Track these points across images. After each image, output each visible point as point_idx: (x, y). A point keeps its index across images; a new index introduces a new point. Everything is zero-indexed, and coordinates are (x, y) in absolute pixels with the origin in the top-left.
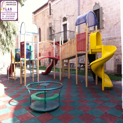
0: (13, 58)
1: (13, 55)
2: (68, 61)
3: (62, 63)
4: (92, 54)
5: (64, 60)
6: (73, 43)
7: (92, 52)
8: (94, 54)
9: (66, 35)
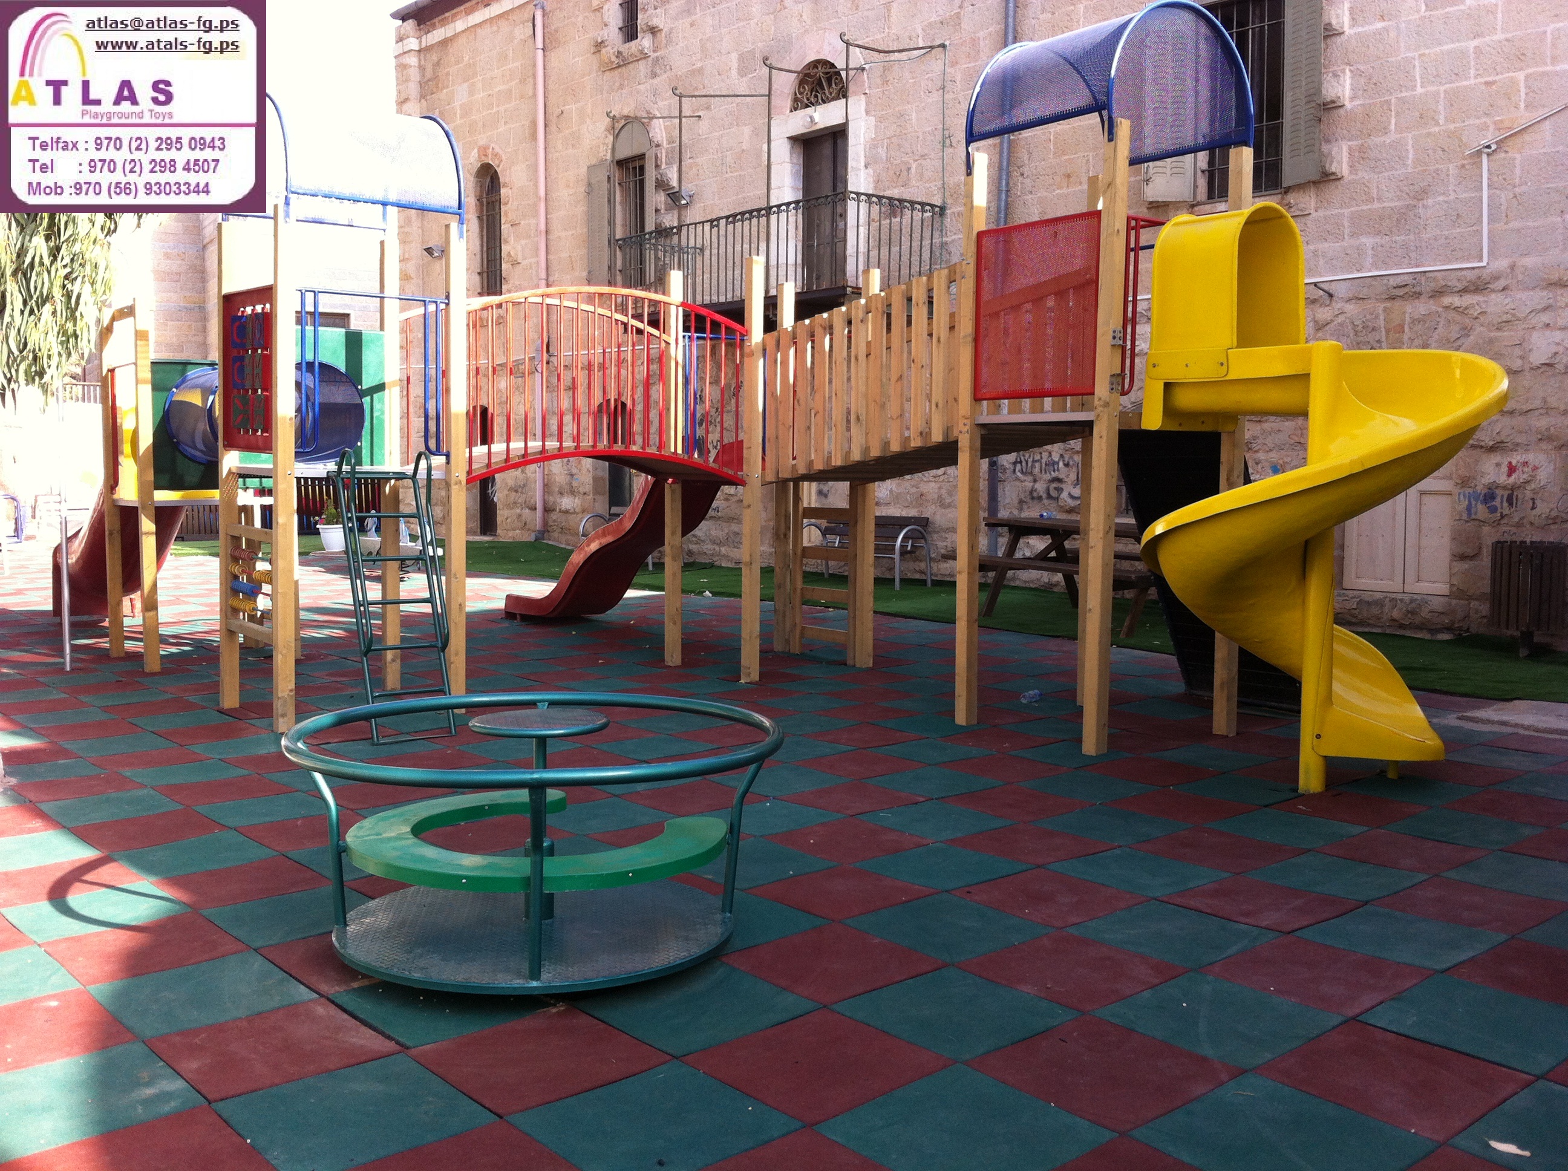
0: (127, 448)
1: (127, 424)
2: (855, 496)
3: (781, 514)
4: (1173, 427)
5: (798, 480)
6: (919, 313)
7: (1169, 410)
8: (1207, 428)
9: (838, 239)
